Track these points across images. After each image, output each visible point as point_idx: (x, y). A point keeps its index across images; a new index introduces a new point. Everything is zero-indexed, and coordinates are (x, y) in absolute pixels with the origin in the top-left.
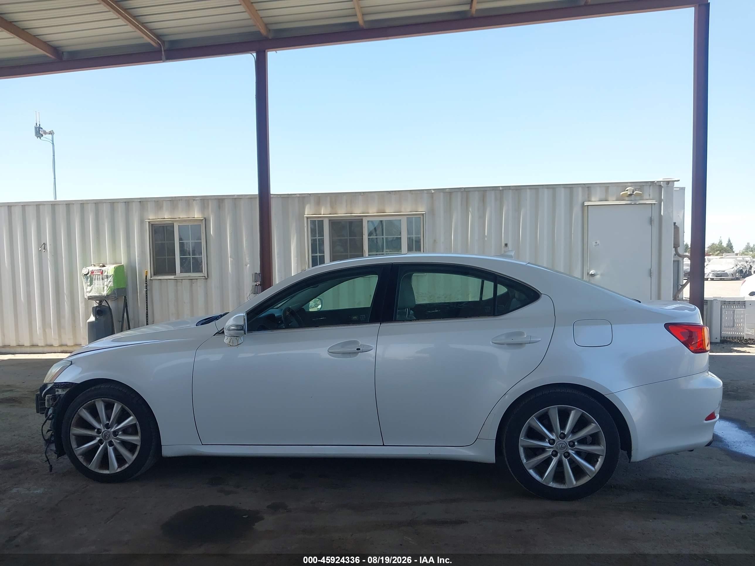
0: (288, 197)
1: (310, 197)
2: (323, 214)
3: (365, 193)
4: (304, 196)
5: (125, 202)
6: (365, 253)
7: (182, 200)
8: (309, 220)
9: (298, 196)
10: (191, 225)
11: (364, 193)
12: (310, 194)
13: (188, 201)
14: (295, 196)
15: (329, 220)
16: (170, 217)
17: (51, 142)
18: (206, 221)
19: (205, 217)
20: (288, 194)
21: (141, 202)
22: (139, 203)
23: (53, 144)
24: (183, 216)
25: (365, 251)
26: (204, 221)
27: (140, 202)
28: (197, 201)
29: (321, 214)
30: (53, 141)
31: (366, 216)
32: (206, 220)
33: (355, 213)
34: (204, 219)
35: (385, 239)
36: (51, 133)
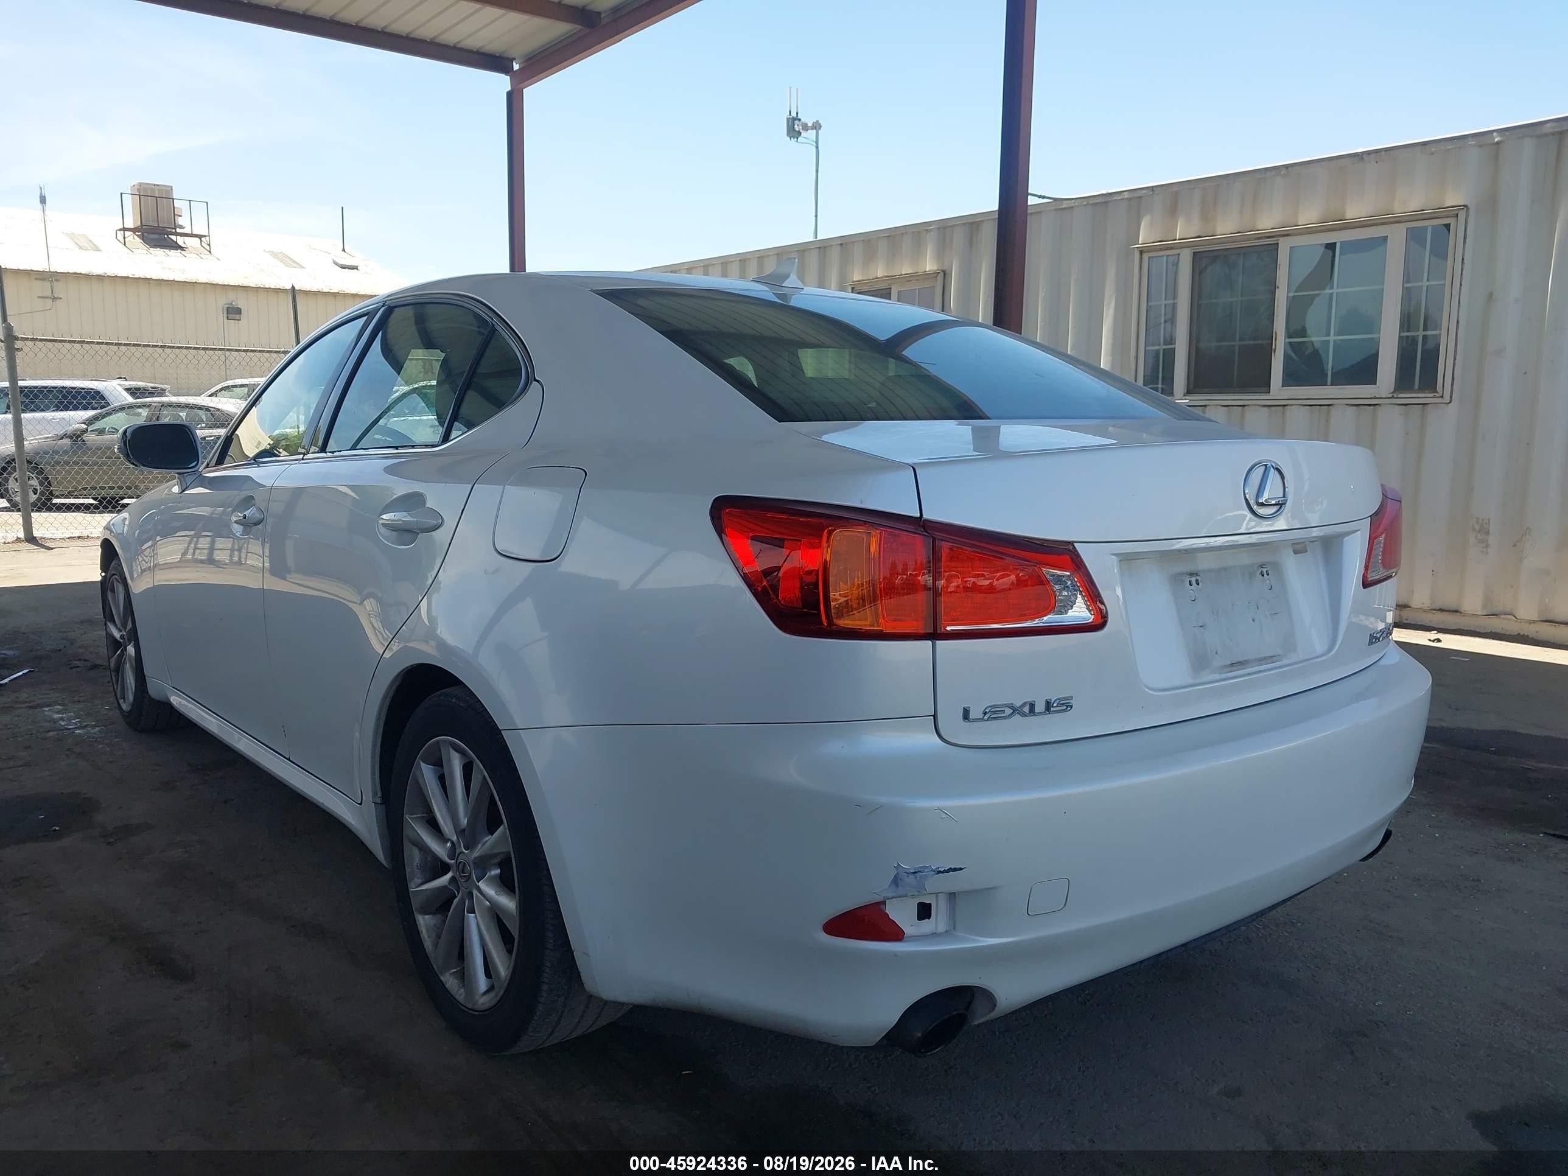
0: (1106, 203)
1: (1152, 194)
2: (1179, 239)
3: (1290, 169)
4: (1138, 194)
5: (820, 248)
6: (1276, 340)
7: (906, 233)
8: (1146, 256)
9: (1126, 197)
10: (919, 289)
11: (1287, 167)
12: (1152, 188)
13: (916, 233)
14: (1119, 198)
15: (1194, 253)
16: (886, 275)
17: (815, 144)
18: (947, 276)
19: (944, 268)
20: (1102, 195)
21: (844, 246)
22: (839, 247)
23: (817, 147)
24: (906, 269)
25: (1276, 334)
26: (940, 278)
27: (841, 244)
28: (932, 233)
29: (1175, 240)
30: (817, 143)
31: (1287, 235)
32: (945, 274)
33: (1260, 228)
34: (942, 273)
35: (1335, 295)
36: (817, 126)
